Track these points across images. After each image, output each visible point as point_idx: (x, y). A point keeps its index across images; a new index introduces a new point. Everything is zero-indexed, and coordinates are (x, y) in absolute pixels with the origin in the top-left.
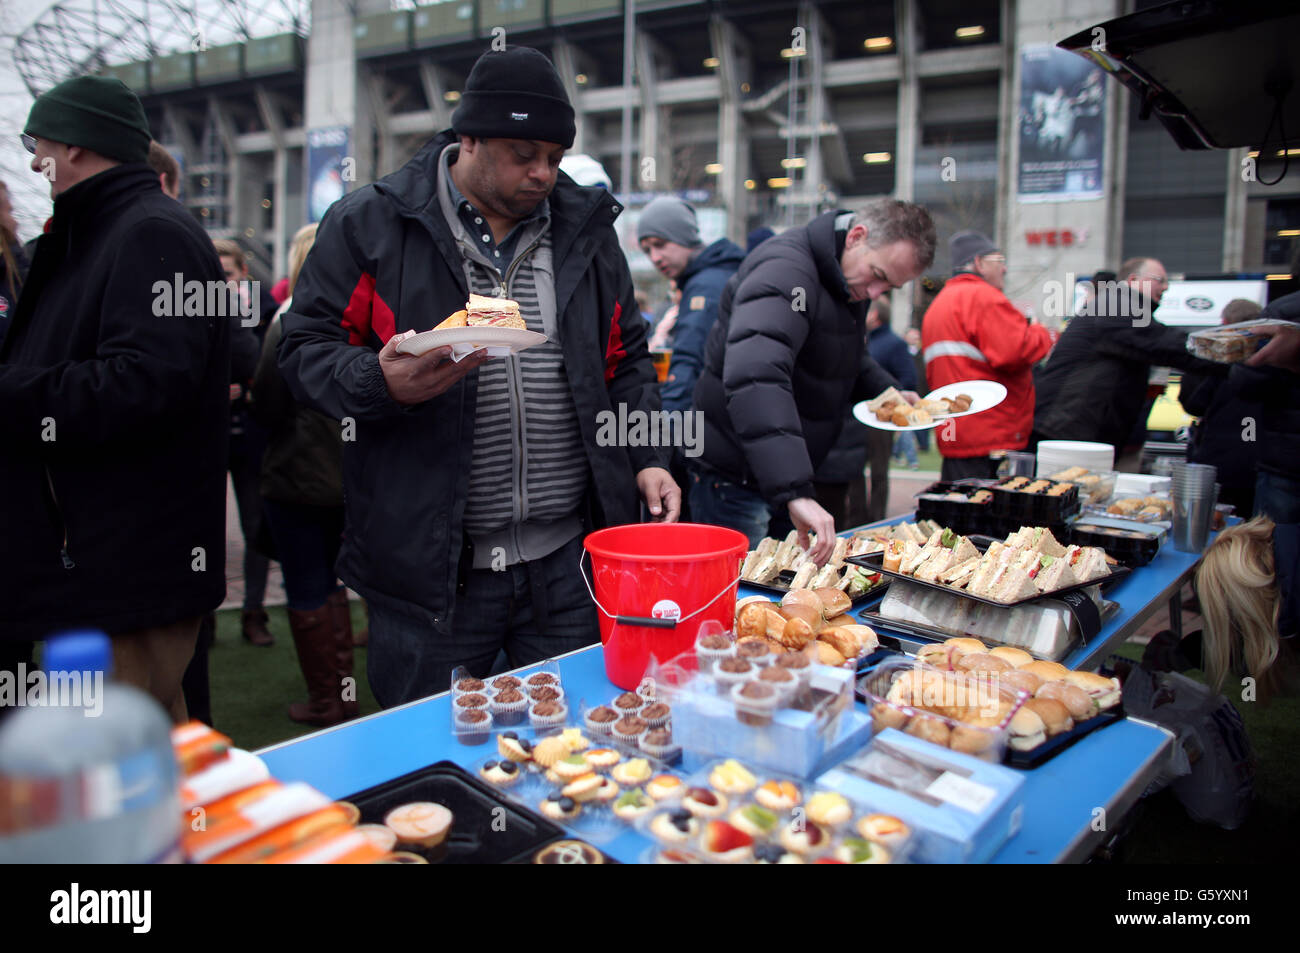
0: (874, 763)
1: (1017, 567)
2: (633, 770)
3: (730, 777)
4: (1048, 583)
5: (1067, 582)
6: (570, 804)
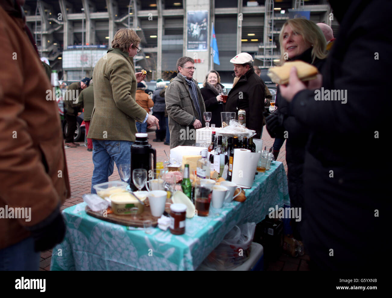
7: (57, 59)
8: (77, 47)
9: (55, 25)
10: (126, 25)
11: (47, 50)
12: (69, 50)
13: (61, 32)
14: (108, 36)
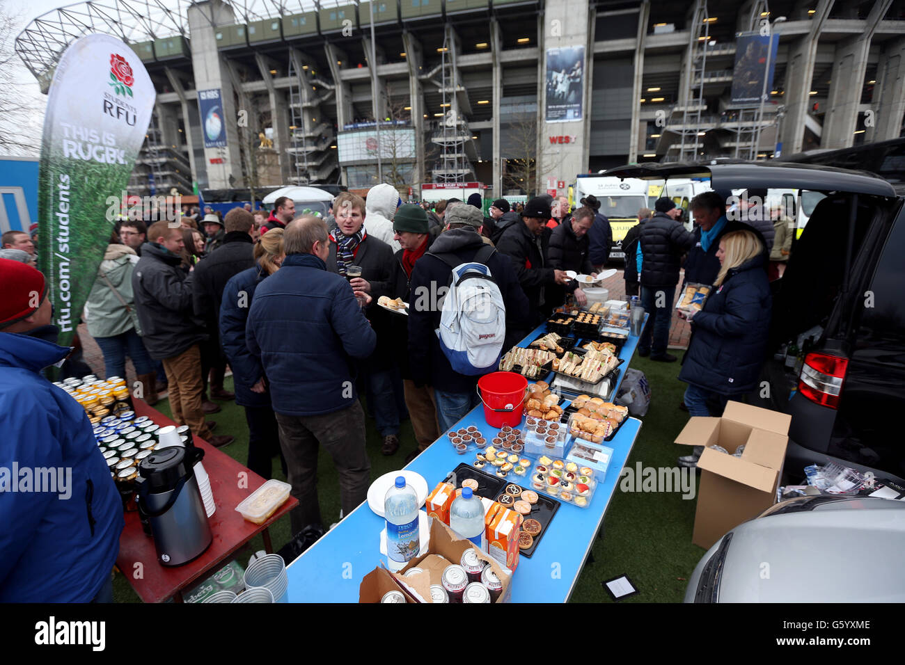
0: (575, 450)
1: (594, 366)
2: (513, 458)
3: (545, 461)
4: (604, 372)
5: (609, 370)
6: (504, 473)
7: (329, 148)
8: (359, 125)
9: (321, 92)
10: (438, 84)
11: (312, 134)
12: (346, 131)
13: (332, 103)
14: (409, 106)
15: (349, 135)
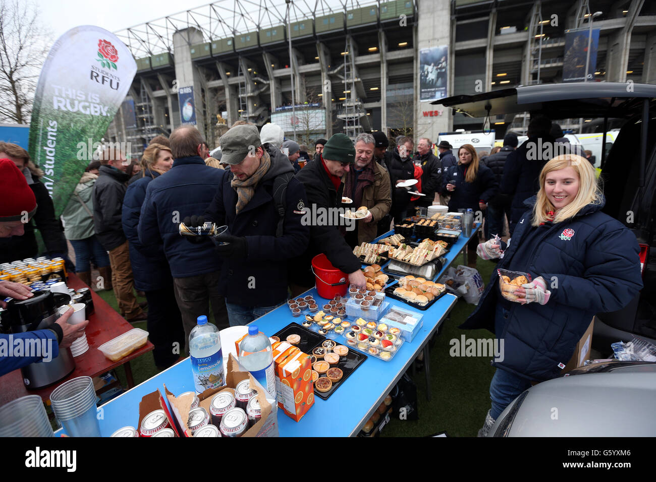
0: (391, 315)
1: (422, 254)
2: (337, 320)
3: (360, 322)
4: (429, 258)
5: (434, 257)
6: (325, 331)
8: (286, 108)
9: (260, 86)
10: (342, 77)
11: (253, 115)
12: (277, 112)
13: (268, 93)
14: (321, 93)
15: (279, 115)
